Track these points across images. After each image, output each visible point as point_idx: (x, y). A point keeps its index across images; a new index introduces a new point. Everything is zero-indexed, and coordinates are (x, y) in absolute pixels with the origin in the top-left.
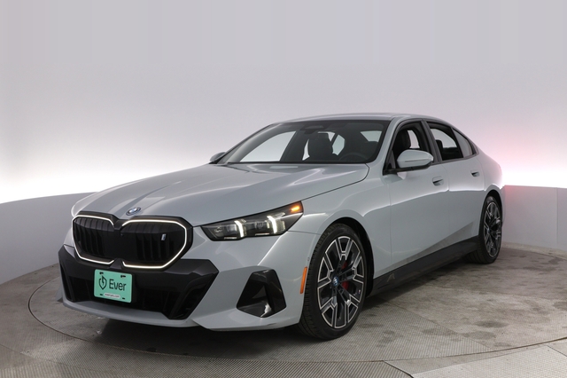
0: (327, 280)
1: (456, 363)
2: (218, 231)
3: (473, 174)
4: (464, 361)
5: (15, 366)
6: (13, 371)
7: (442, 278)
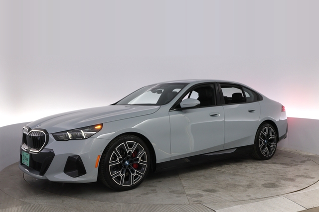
0: (117, 162)
1: (237, 204)
2: (62, 136)
3: (250, 111)
4: (241, 204)
5: (17, 206)
6: (15, 209)
7: (226, 166)
